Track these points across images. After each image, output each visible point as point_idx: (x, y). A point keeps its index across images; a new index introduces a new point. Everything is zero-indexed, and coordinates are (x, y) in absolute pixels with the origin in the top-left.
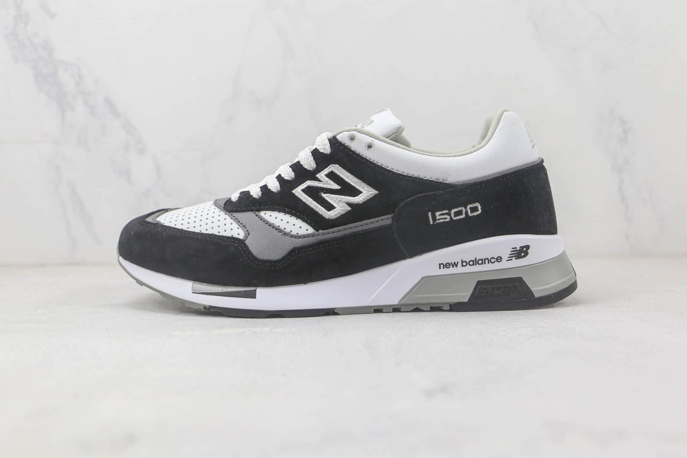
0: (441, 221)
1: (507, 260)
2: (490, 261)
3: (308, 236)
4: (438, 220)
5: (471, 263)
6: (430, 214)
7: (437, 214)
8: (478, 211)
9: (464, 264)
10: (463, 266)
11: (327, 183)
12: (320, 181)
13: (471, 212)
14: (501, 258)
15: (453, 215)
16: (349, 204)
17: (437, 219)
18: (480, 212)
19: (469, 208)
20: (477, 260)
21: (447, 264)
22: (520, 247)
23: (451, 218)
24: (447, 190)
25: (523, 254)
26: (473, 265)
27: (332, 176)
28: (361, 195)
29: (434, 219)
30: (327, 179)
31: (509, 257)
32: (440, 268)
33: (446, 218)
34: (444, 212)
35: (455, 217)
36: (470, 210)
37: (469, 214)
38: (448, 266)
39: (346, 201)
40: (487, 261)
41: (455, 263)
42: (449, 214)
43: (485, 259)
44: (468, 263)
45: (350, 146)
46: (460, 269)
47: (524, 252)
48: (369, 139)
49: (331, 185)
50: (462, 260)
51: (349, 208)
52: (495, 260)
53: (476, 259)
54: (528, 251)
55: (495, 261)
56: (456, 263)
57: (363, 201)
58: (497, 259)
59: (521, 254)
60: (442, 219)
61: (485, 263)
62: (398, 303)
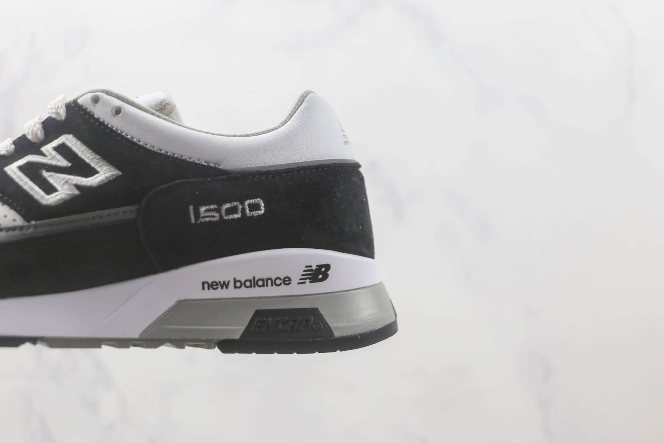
0: (207, 219)
1: (299, 283)
2: (273, 283)
3: (14, 229)
4: (202, 218)
5: (248, 284)
6: (191, 207)
7: (203, 209)
8: (260, 210)
9: (238, 284)
10: (235, 287)
11: (53, 158)
12: (44, 155)
13: (250, 211)
14: (290, 280)
15: (223, 212)
16: (78, 187)
17: (201, 216)
18: (262, 212)
19: (248, 205)
20: (256, 279)
21: (214, 284)
22: (317, 266)
23: (221, 217)
24: (217, 178)
25: (320, 276)
26: (251, 286)
27: (63, 150)
28: (97, 175)
29: (197, 215)
30: (54, 153)
31: (301, 279)
32: (203, 289)
33: (214, 217)
34: (211, 208)
35: (226, 215)
36: (248, 207)
37: (247, 213)
38: (215, 287)
39: (74, 182)
40: (269, 282)
41: (224, 282)
42: (218, 211)
43: (267, 280)
44: (243, 284)
45: (93, 112)
46: (231, 293)
47: (322, 273)
48: (118, 103)
49: (58, 161)
50: (235, 279)
51: (77, 192)
52: (282, 281)
53: (254, 278)
54: (328, 272)
55: (281, 284)
56: (227, 283)
57: (100, 184)
58: (284, 281)
59: (318, 276)
60: (208, 217)
61: (267, 286)
62: (141, 335)
